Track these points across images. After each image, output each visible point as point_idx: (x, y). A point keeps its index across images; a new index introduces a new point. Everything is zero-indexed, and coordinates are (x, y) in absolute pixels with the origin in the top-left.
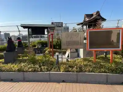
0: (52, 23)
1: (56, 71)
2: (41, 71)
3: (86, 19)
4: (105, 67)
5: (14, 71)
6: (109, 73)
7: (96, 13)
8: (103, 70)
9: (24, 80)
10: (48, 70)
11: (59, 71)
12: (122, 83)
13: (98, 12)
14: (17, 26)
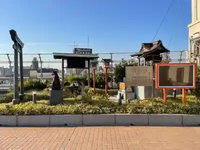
0: (76, 50)
1: (121, 113)
3: (144, 49)
4: (178, 107)
5: (70, 113)
6: (184, 113)
7: (157, 43)
8: (177, 110)
9: (82, 124)
10: (111, 112)
11: (126, 113)
12: (199, 125)
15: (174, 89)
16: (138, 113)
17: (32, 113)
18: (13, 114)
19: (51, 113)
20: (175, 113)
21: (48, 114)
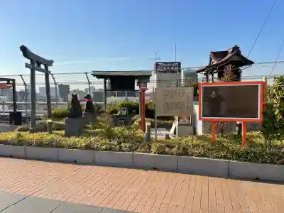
0: (157, 64)
2: (121, 149)
3: (213, 61)
5: (80, 148)
7: (232, 50)
13: (236, 49)
14: (86, 73)
15: (238, 123)
16: (166, 154)
17: (40, 144)
18: (21, 145)
19: (59, 146)
20: (219, 158)
21: (57, 147)
